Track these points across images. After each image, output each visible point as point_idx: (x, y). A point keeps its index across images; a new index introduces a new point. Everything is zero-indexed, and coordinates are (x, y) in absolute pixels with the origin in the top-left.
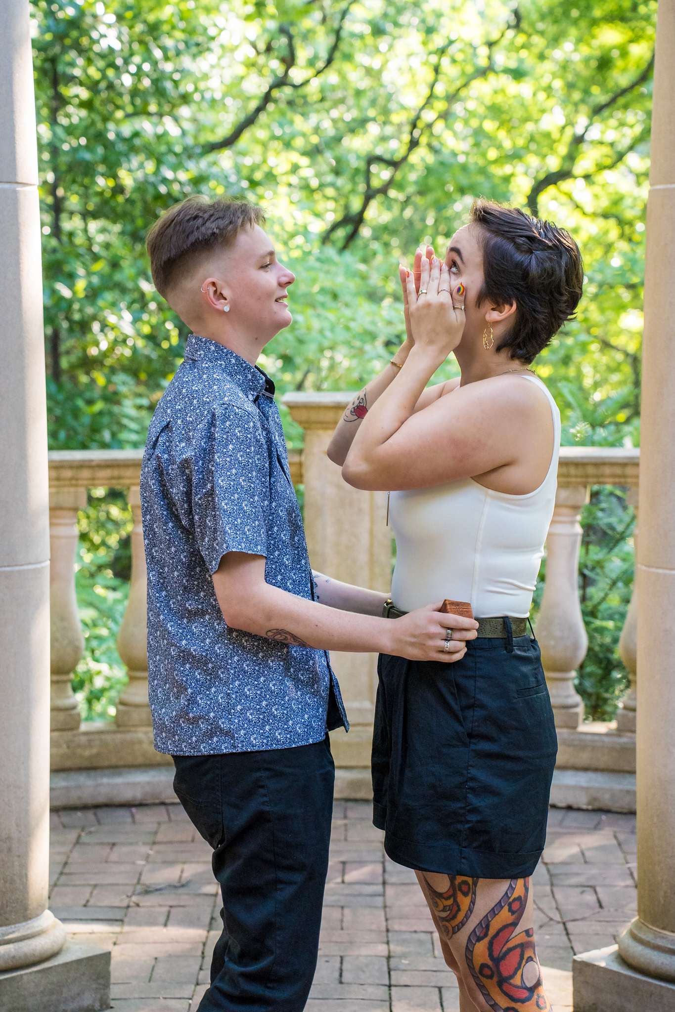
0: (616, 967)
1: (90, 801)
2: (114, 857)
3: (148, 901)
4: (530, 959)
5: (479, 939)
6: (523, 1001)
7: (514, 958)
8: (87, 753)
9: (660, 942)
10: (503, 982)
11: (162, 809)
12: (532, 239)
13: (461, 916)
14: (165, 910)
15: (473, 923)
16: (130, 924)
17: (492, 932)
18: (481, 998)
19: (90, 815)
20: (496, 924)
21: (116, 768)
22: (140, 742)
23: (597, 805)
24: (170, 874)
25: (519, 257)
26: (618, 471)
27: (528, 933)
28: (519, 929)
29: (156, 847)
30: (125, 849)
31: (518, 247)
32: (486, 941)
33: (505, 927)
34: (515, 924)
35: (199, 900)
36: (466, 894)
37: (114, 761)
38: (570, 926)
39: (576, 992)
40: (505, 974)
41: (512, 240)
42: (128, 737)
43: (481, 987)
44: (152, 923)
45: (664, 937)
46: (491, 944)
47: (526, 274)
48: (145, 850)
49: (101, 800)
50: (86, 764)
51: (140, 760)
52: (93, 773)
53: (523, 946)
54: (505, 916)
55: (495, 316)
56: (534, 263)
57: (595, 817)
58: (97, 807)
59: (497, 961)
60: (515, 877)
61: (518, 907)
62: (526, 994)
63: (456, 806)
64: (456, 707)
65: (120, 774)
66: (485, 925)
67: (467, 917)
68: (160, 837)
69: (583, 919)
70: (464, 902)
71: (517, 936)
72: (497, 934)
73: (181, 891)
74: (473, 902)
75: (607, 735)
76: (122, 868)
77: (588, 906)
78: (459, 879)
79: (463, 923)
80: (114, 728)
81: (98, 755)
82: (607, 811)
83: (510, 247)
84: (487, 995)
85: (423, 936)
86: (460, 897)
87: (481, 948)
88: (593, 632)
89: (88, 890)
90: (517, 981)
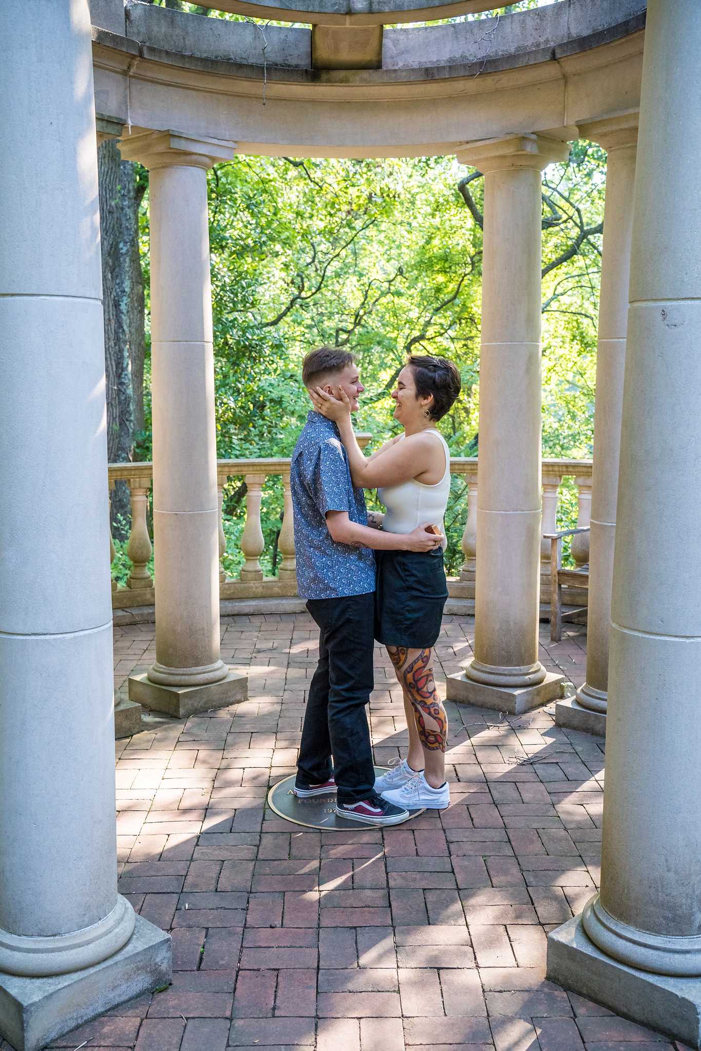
0: (465, 680)
1: (231, 613)
2: (243, 636)
3: (260, 655)
4: (431, 680)
5: (409, 672)
6: (427, 698)
7: (424, 680)
8: (228, 592)
9: (484, 669)
10: (418, 690)
11: (262, 617)
12: (435, 366)
13: (401, 663)
14: (268, 659)
15: (406, 666)
16: (253, 665)
17: (414, 670)
18: (410, 696)
19: (231, 619)
20: (416, 667)
21: (241, 599)
22: (252, 588)
23: (451, 612)
24: (269, 645)
25: (430, 374)
26: (461, 467)
27: (430, 670)
28: (426, 669)
29: (261, 633)
30: (247, 634)
31: (429, 370)
32: (412, 673)
33: (420, 668)
34: (424, 667)
35: (283, 655)
36: (403, 654)
37: (240, 596)
38: (443, 663)
39: (448, 690)
40: (420, 687)
41: (426, 368)
42: (246, 585)
43: (410, 692)
44: (262, 665)
45: (486, 667)
46: (414, 675)
47: (434, 382)
48: (257, 634)
49: (235, 612)
50: (228, 597)
51: (251, 596)
52: (231, 601)
53: (428, 676)
54: (420, 663)
55: (426, 402)
56: (437, 375)
57: (450, 617)
58: (233, 615)
59: (416, 681)
60: (425, 648)
61: (426, 660)
62: (428, 695)
63: (399, 617)
64: (402, 575)
65: (243, 602)
66: (411, 667)
67: (404, 663)
68: (262, 629)
69: (449, 660)
70: (403, 657)
71: (425, 671)
72: (416, 671)
73: (273, 651)
74: (406, 657)
75: (456, 582)
76: (248, 641)
77: (450, 655)
78: (400, 648)
79: (402, 666)
80: (240, 581)
81: (233, 593)
82: (456, 615)
83: (426, 371)
84: (412, 695)
85: (380, 669)
86: (401, 654)
87: (410, 676)
88: (450, 538)
89: (233, 651)
90: (425, 690)
